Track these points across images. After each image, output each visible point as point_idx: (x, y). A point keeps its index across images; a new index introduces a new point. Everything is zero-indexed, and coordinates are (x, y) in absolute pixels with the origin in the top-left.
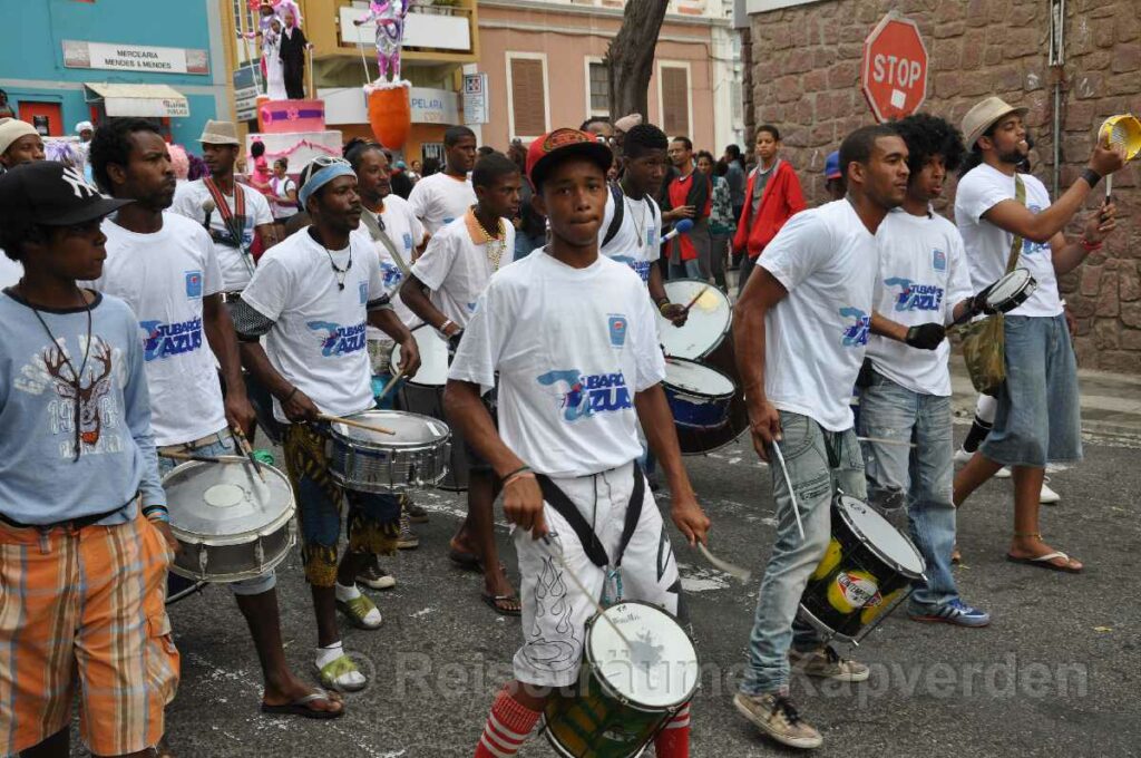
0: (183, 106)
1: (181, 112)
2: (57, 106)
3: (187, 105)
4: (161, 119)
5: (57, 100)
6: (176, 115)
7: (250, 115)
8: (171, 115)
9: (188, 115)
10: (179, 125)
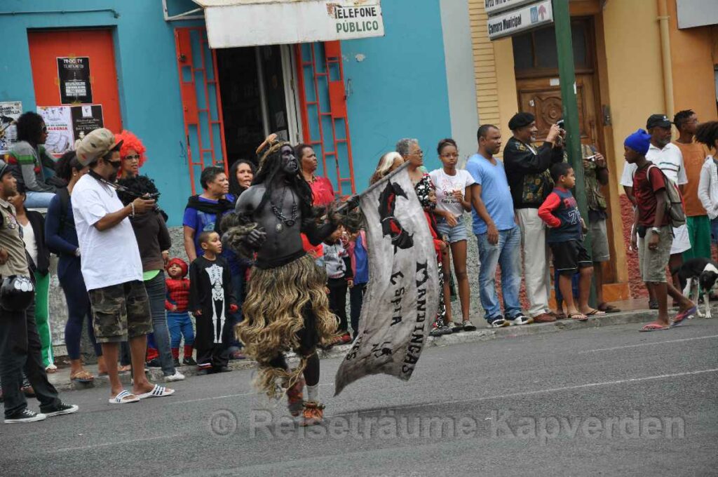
0: (370, 12)
1: (366, 27)
2: (107, 33)
3: (378, 10)
4: (322, 45)
5: (104, 20)
6: (355, 35)
7: (519, 20)
8: (343, 36)
9: (380, 32)
10: (361, 57)
